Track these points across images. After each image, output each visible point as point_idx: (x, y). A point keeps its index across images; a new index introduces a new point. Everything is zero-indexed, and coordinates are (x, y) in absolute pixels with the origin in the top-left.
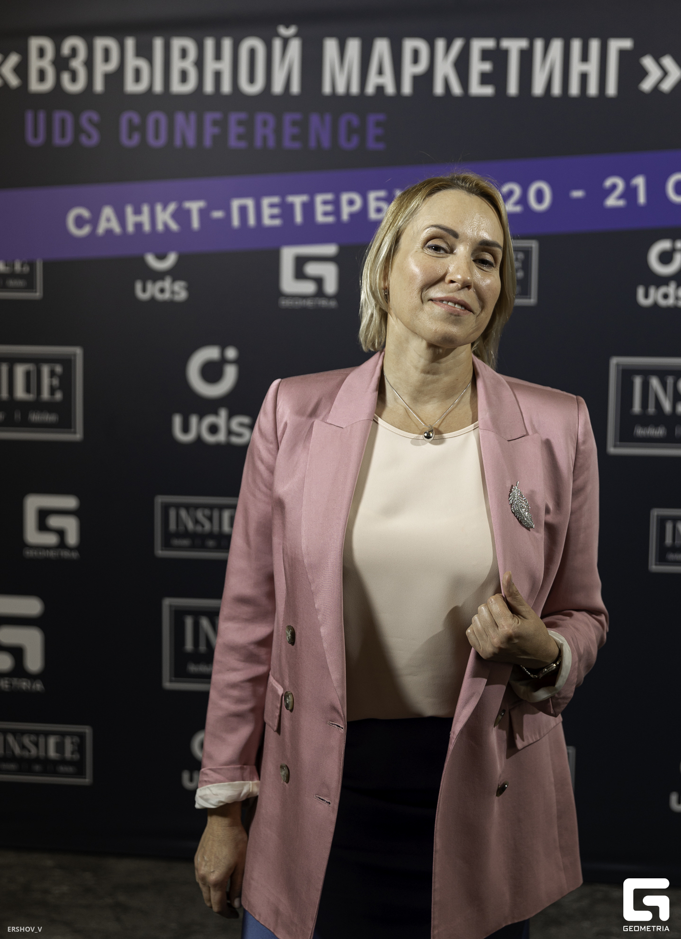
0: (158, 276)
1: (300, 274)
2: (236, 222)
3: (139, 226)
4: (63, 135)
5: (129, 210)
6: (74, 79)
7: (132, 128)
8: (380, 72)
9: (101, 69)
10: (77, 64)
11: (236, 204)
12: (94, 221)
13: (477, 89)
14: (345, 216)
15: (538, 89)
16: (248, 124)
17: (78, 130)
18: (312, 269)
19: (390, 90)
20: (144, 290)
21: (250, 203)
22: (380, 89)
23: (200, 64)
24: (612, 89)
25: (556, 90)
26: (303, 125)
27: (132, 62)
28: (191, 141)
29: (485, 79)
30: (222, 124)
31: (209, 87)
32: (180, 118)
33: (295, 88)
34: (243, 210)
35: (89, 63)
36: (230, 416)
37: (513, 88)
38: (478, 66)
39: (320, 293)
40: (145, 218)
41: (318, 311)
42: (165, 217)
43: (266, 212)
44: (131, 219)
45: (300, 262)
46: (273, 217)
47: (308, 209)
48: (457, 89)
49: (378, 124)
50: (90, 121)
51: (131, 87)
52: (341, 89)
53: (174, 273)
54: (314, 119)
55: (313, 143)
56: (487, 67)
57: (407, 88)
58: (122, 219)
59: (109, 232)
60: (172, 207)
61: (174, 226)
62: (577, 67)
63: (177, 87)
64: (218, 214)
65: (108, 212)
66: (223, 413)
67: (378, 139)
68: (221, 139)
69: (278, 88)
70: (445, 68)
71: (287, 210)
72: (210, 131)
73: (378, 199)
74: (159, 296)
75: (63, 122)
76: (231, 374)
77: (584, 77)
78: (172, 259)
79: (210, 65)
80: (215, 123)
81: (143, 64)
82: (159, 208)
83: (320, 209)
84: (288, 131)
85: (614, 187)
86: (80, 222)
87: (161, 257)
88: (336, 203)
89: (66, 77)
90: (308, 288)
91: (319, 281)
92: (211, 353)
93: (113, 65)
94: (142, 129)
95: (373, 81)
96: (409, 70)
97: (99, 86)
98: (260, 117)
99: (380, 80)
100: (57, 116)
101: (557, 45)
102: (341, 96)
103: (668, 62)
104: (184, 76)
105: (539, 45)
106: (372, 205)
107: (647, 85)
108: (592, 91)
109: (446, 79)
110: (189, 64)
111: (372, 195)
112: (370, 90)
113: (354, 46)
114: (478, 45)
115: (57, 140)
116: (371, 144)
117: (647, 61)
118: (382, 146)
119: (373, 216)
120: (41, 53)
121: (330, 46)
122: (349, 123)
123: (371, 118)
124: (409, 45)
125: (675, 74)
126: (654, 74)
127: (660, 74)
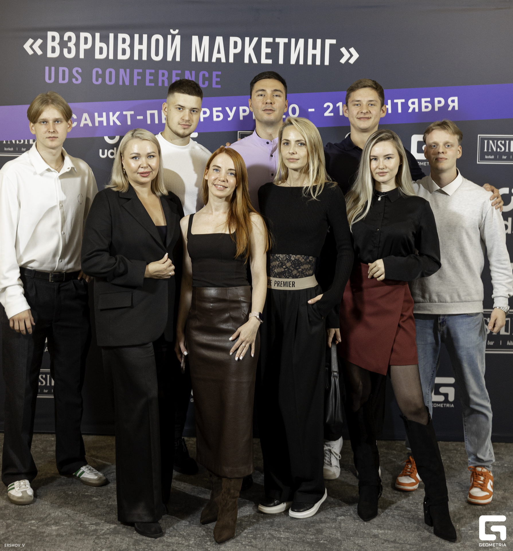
0: (110, 147)
2: (149, 122)
3: (101, 123)
4: (64, 79)
5: (96, 114)
6: (69, 52)
7: (98, 76)
8: (219, 52)
9: (83, 47)
10: (71, 45)
11: (149, 112)
12: (79, 120)
13: (265, 61)
15: (293, 61)
16: (155, 75)
19: (223, 60)
20: (103, 154)
21: (156, 112)
22: (219, 59)
23: (132, 46)
24: (327, 63)
25: (301, 62)
27: (98, 44)
28: (127, 83)
29: (268, 56)
30: (143, 75)
31: (136, 57)
32: (122, 71)
33: (178, 59)
34: (152, 115)
35: (77, 45)
37: (281, 61)
38: (265, 50)
40: (104, 119)
42: (114, 118)
44: (97, 119)
48: (255, 61)
49: (217, 76)
50: (77, 72)
51: (98, 56)
52: (200, 60)
54: (187, 73)
56: (269, 50)
57: (231, 60)
58: (93, 120)
59: (86, 125)
60: (118, 113)
61: (118, 123)
62: (311, 52)
63: (120, 57)
64: (140, 118)
65: (85, 115)
68: (142, 82)
69: (170, 58)
70: (249, 51)
72: (136, 78)
73: (217, 111)
74: (110, 157)
75: (64, 71)
77: (314, 56)
78: (117, 138)
79: (137, 47)
80: (139, 74)
81: (104, 45)
82: (111, 114)
85: (328, 107)
87: (112, 137)
89: (65, 51)
93: (89, 45)
94: (103, 76)
95: (215, 56)
96: (232, 51)
97: (82, 55)
99: (219, 56)
100: (61, 69)
101: (301, 41)
102: (200, 62)
103: (352, 50)
104: (124, 52)
105: (293, 40)
106: (215, 114)
107: (343, 61)
108: (318, 62)
109: (250, 56)
110: (126, 46)
111: (215, 109)
112: (214, 60)
113: (206, 39)
114: (264, 40)
115: (61, 81)
116: (214, 86)
117: (343, 50)
118: (219, 86)
119: (215, 119)
120: (53, 39)
121: (195, 39)
122: (204, 75)
123: (215, 73)
124: (232, 39)
125: (356, 56)
126: (347, 55)
127: (349, 55)
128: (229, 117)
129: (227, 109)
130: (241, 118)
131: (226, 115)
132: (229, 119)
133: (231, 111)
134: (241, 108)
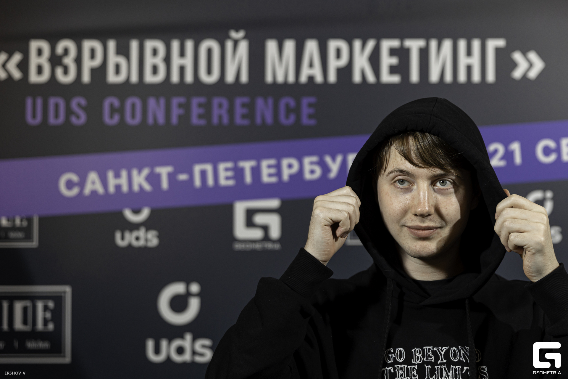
0: (134, 227)
1: (250, 223)
2: (198, 182)
3: (118, 187)
4: (57, 116)
5: (110, 175)
6: (66, 71)
7: (113, 110)
8: (311, 65)
9: (88, 64)
10: (69, 61)
11: (197, 169)
12: (82, 184)
13: (387, 78)
14: (285, 178)
15: (434, 77)
16: (207, 107)
17: (69, 112)
18: (259, 219)
19: (319, 79)
20: (123, 238)
21: (209, 168)
22: (311, 78)
23: (167, 60)
24: (491, 77)
25: (448, 78)
26: (251, 107)
27: (113, 59)
28: (161, 120)
29: (393, 70)
30: (186, 107)
31: (175, 78)
32: (152, 102)
33: (244, 78)
34: (203, 174)
35: (78, 61)
36: (194, 339)
37: (415, 77)
38: (387, 61)
39: (266, 238)
40: (123, 181)
41: (265, 252)
42: (140, 180)
43: (222, 174)
44: (112, 182)
45: (250, 214)
46: (227, 178)
47: (256, 172)
48: (371, 78)
49: (310, 105)
50: (79, 105)
51: (112, 78)
52: (280, 79)
53: (148, 225)
54: (260, 102)
55: (259, 121)
56: (394, 61)
57: (332, 78)
58: (104, 182)
59: (94, 193)
60: (146, 172)
61: (147, 187)
62: (463, 61)
63: (149, 78)
64: (183, 177)
65: (93, 176)
66: (188, 337)
67: (310, 116)
68: (185, 118)
69: (230, 78)
70: (361, 62)
71: (239, 173)
72: (176, 112)
73: (312, 163)
74: (135, 243)
75: (57, 106)
76: (194, 305)
77: (469, 68)
78: (145, 213)
79: (176, 62)
80: (180, 106)
81: (122, 61)
82: (135, 172)
83: (265, 171)
84: (239, 111)
85: (496, 151)
86: (70, 185)
87: (137, 211)
88: (278, 167)
89: (59, 71)
90: (257, 234)
91: (265, 228)
92: (178, 288)
93: (98, 61)
94: (121, 111)
95: (305, 73)
96: (334, 64)
97: (86, 78)
98: (216, 101)
99: (311, 72)
100: (52, 101)
101: (447, 44)
102: (280, 84)
103: (533, 56)
104: (155, 70)
105: (433, 44)
106: (307, 168)
107: (517, 74)
108: (476, 79)
109: (363, 70)
110: (159, 61)
111: (307, 160)
112: (304, 79)
113: (290, 46)
114: (387, 44)
115: (52, 120)
116: (305, 121)
117: (517, 56)
118: (314, 122)
119: (308, 176)
120: (40, 52)
121: (271, 46)
123: (305, 101)
124: (333, 45)
125: (539, 65)
126: (523, 65)
127: (527, 65)
128: (331, 172)
129: (328, 158)
131: (326, 169)
133: (334, 162)
134: (351, 157)
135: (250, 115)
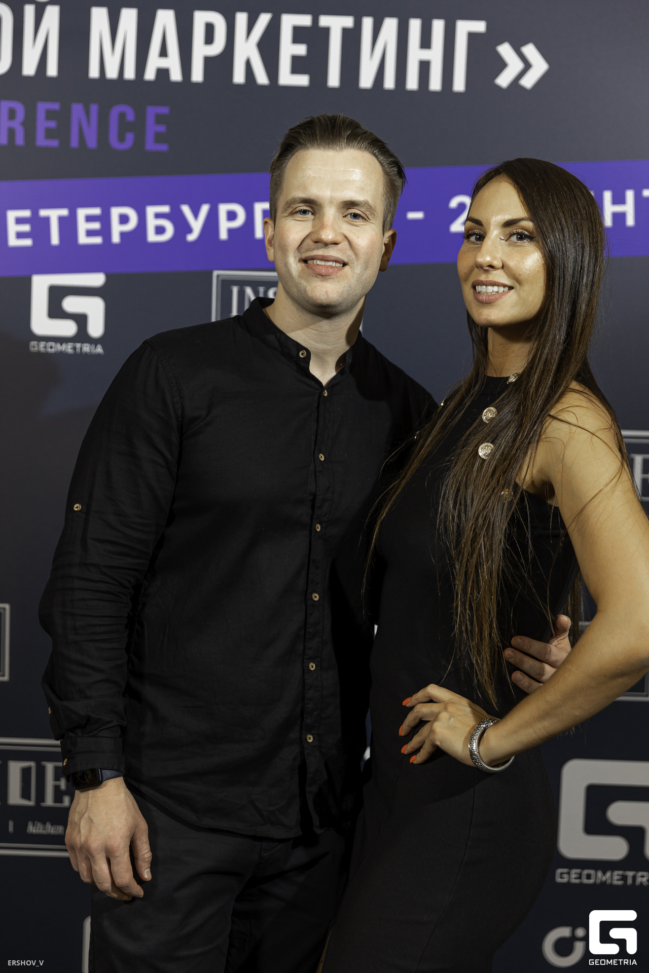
8: (164, 52)
13: (287, 78)
14: (116, 239)
15: (366, 81)
18: (71, 304)
19: (176, 75)
22: (163, 73)
24: (459, 85)
25: (389, 83)
26: (62, 118)
29: (298, 65)
33: (52, 71)
37: (334, 79)
38: (290, 49)
43: (12, 229)
46: (19, 236)
47: (68, 226)
48: (262, 78)
49: (159, 119)
52: (112, 73)
54: (77, 110)
55: (74, 143)
56: (302, 50)
57: (197, 75)
62: (416, 54)
67: (159, 138)
70: (248, 51)
73: (158, 216)
77: (425, 67)
83: (83, 226)
84: (43, 124)
85: (461, 207)
88: (105, 219)
90: (68, 328)
91: (81, 320)
95: (154, 63)
96: (202, 51)
98: (5, 106)
99: (163, 63)
101: (390, 25)
102: (112, 81)
105: (367, 23)
106: (152, 223)
108: (435, 84)
109: (248, 64)
111: (151, 211)
112: (150, 75)
113: (129, 17)
114: (289, 21)
116: (151, 145)
118: (163, 147)
119: (152, 237)
121: (99, 17)
122: (122, 116)
123: (152, 112)
124: (201, 18)
125: (540, 66)
126: (514, 65)
127: (520, 66)
128: (190, 230)
129: (186, 209)
130: (223, 235)
131: (182, 227)
132: (191, 237)
133: (196, 214)
134: (223, 209)
135: (61, 131)
